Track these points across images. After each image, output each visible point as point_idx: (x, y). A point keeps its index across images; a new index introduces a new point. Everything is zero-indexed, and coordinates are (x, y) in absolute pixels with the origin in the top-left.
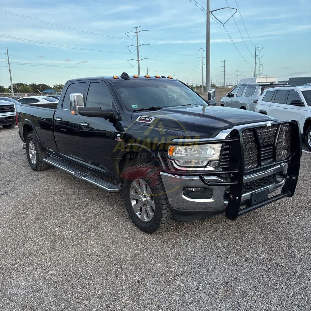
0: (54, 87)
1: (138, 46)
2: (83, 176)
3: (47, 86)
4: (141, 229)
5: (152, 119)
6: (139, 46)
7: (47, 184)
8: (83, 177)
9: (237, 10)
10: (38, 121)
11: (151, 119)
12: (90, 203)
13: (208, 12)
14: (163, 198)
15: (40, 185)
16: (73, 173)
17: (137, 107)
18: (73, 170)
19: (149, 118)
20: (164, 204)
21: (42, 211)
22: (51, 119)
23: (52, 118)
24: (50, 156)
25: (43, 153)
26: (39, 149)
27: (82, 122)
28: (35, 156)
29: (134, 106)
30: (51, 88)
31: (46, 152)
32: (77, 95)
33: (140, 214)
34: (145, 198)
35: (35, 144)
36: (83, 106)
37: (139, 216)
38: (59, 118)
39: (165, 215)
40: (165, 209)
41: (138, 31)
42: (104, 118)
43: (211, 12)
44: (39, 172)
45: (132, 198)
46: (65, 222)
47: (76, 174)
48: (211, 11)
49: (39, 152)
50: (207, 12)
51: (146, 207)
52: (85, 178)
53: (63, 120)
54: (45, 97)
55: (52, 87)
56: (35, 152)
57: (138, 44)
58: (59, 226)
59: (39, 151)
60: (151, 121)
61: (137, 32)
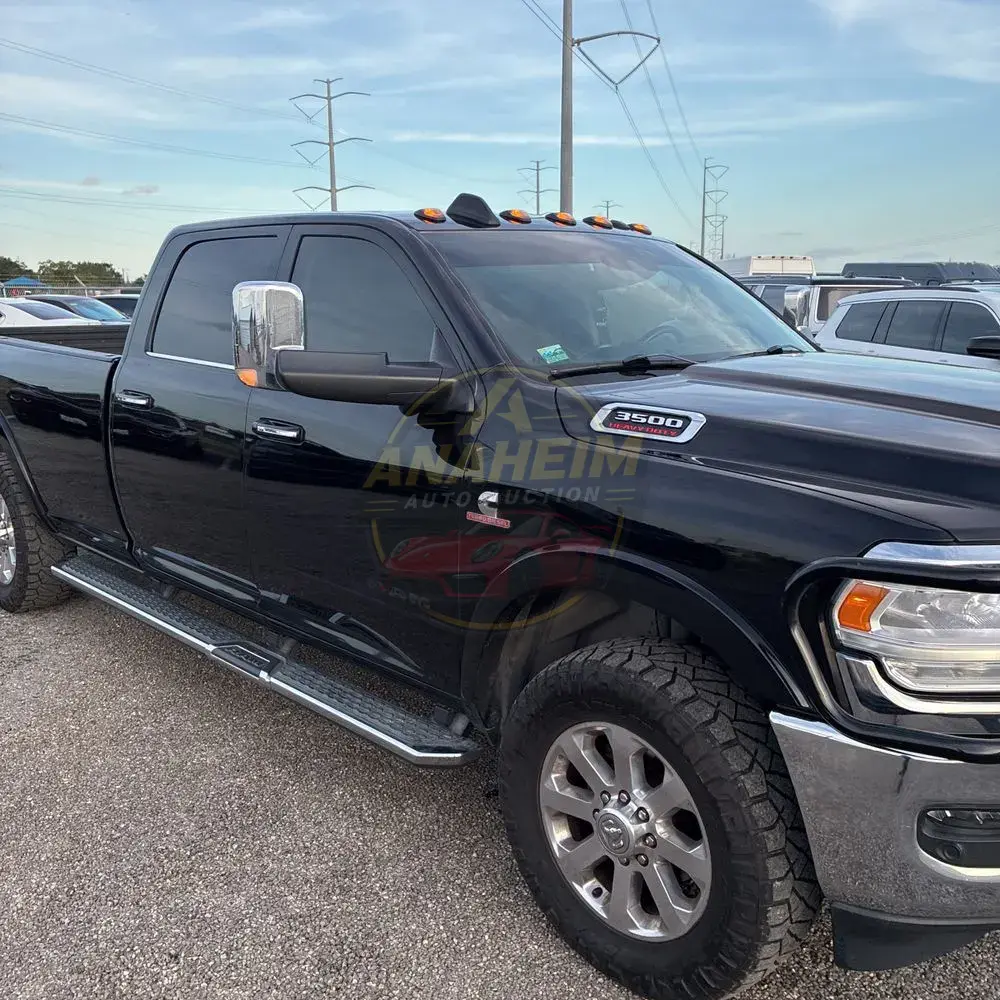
0: (41, 268)
1: (331, 144)
2: (262, 666)
3: (15, 265)
4: (610, 974)
5: (687, 420)
6: (334, 144)
7: (70, 680)
8: (263, 675)
9: (659, 41)
10: (8, 395)
11: (680, 423)
12: (294, 792)
13: (569, 43)
14: (771, 846)
15: (41, 683)
16: (211, 648)
17: (565, 357)
18: (201, 632)
19: (667, 416)
20: (779, 879)
21: (67, 844)
22: (98, 396)
23: (102, 393)
24: (76, 551)
25: (45, 537)
26: (28, 522)
27: (266, 421)
28: (10, 548)
29: (551, 349)
30: (30, 271)
31: (60, 534)
32: (271, 287)
33: (597, 893)
34: (640, 821)
35: (11, 500)
36: (302, 348)
37: (596, 905)
38: (135, 394)
39: (776, 934)
40: (781, 903)
41: (332, 95)
42: (397, 407)
43: (579, 42)
44: (26, 618)
45: (549, 808)
46: (197, 922)
47: (223, 654)
48: (576, 39)
49: (29, 534)
50: (565, 43)
51: (641, 869)
52: (273, 680)
53: (155, 404)
54: (21, 300)
55: (36, 271)
56: (11, 530)
57: (334, 136)
58: (176, 957)
59: (32, 528)
60: (681, 430)
61: (329, 99)
